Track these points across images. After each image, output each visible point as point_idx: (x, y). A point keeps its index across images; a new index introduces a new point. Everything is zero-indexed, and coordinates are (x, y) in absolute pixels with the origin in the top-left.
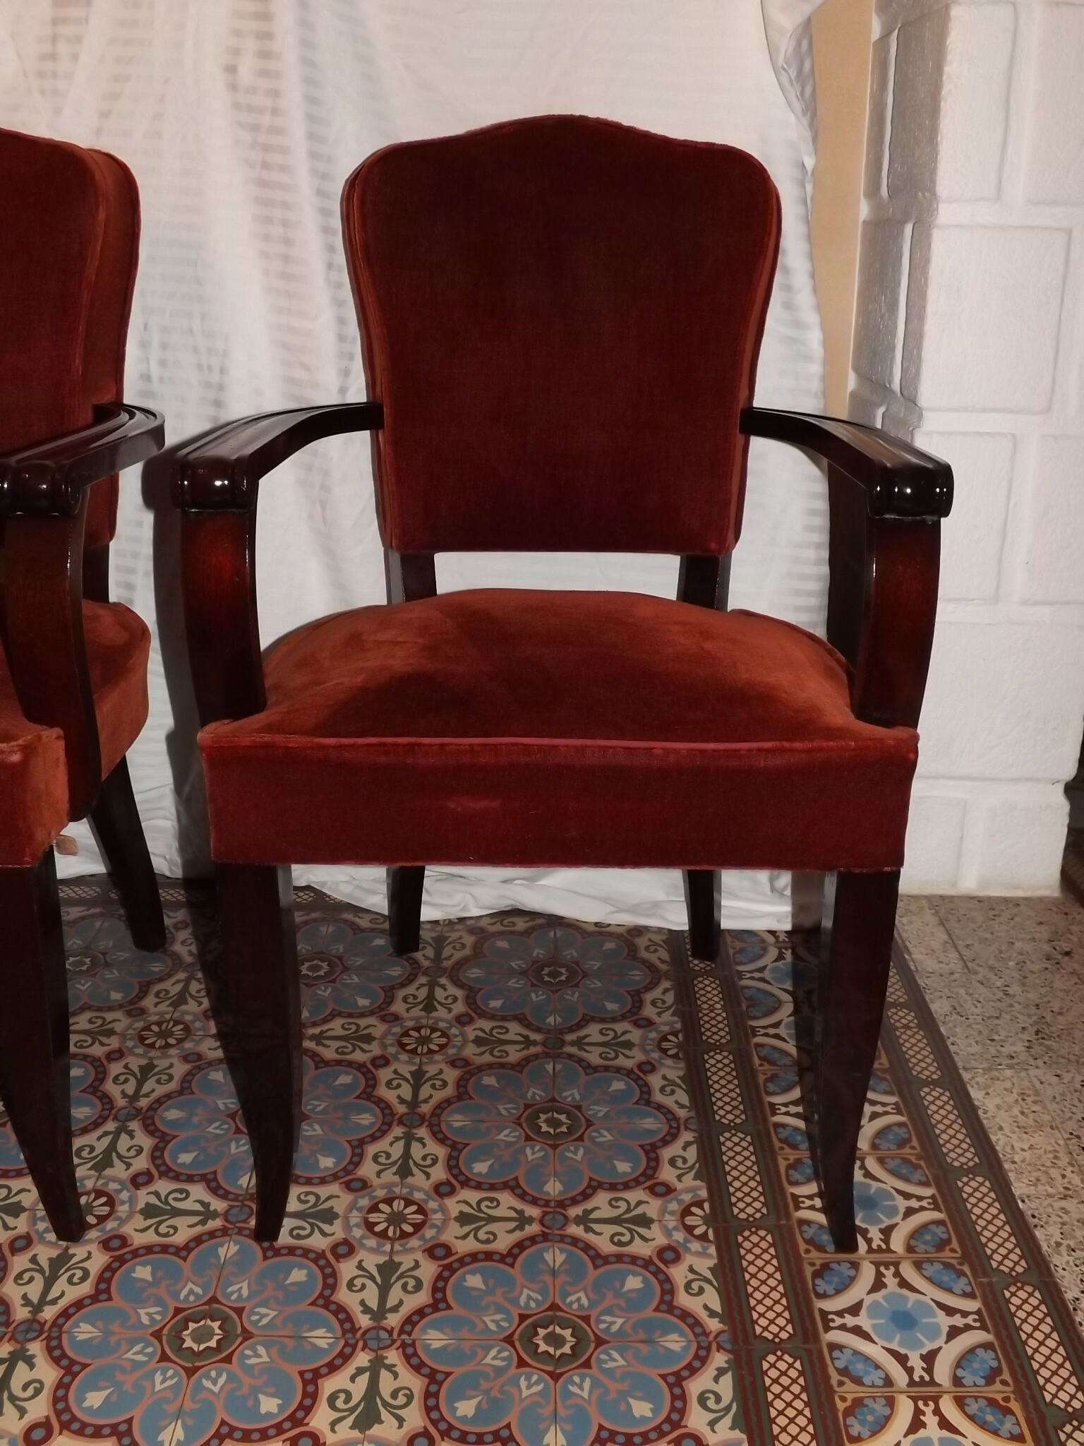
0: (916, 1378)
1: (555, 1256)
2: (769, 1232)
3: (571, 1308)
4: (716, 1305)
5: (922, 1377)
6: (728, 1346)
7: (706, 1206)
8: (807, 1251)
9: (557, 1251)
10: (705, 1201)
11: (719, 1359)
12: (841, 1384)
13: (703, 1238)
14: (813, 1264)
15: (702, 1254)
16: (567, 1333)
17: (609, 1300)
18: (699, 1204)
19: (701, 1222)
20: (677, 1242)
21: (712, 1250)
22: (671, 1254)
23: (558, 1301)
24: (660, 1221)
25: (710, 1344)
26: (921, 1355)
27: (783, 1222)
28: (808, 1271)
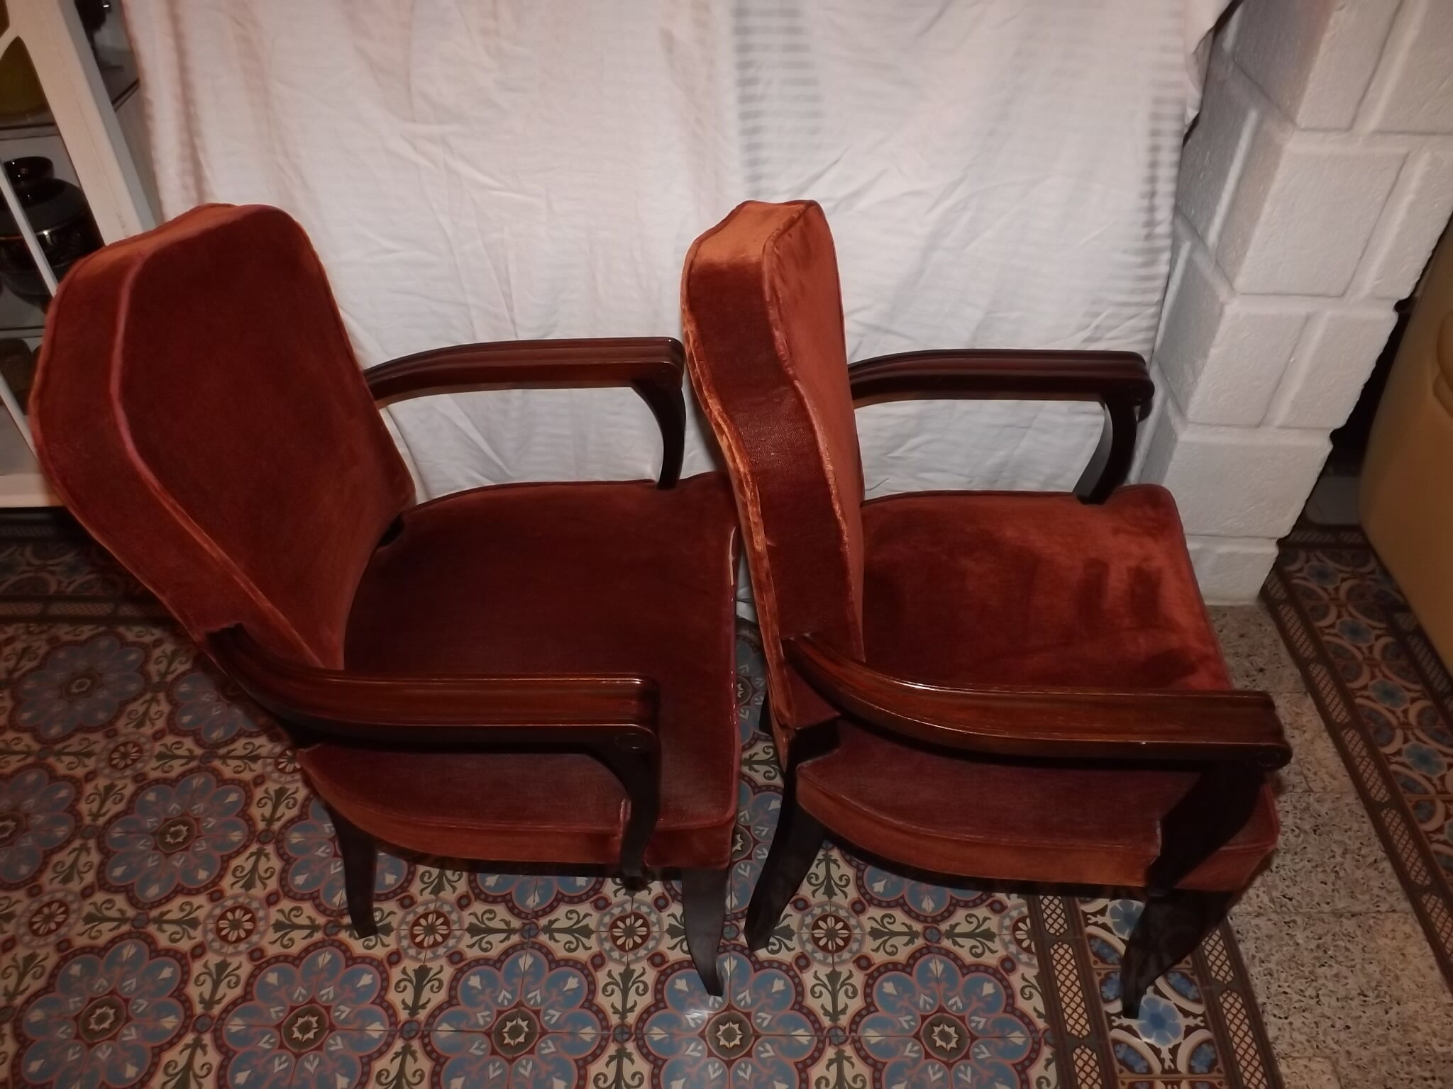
0: (1166, 1067)
1: (937, 966)
2: (1070, 946)
3: (951, 1010)
4: (1042, 1009)
5: (1169, 1067)
6: (1051, 1041)
7: (1028, 921)
8: (1095, 963)
9: (938, 962)
10: (1026, 917)
11: (1047, 1052)
12: (1121, 1071)
13: (1028, 950)
14: (1099, 974)
15: (1029, 965)
16: (952, 1030)
17: (975, 1005)
18: (1023, 920)
19: (1025, 937)
20: (1012, 953)
21: (1035, 961)
22: (1009, 964)
23: (944, 1005)
24: (1000, 935)
25: (1040, 1039)
26: (1169, 1049)
27: (1078, 937)
28: (1097, 979)
